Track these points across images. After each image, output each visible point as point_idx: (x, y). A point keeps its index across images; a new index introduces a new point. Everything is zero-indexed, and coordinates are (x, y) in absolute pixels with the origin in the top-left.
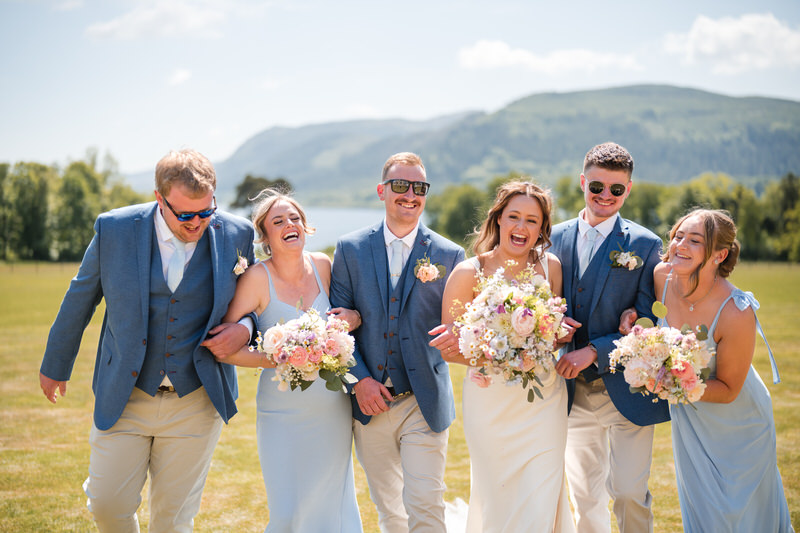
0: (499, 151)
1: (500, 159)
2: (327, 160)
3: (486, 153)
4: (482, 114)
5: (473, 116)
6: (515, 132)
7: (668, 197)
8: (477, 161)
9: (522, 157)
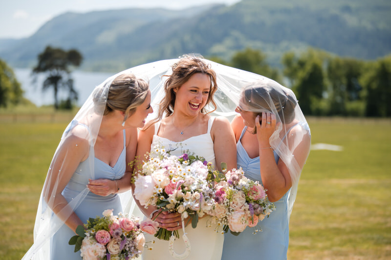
0: (236, 33)
1: (236, 39)
2: (107, 37)
3: (226, 35)
4: (223, 6)
5: (217, 7)
6: (248, 19)
7: (367, 70)
8: (219, 40)
9: (253, 38)
